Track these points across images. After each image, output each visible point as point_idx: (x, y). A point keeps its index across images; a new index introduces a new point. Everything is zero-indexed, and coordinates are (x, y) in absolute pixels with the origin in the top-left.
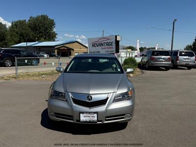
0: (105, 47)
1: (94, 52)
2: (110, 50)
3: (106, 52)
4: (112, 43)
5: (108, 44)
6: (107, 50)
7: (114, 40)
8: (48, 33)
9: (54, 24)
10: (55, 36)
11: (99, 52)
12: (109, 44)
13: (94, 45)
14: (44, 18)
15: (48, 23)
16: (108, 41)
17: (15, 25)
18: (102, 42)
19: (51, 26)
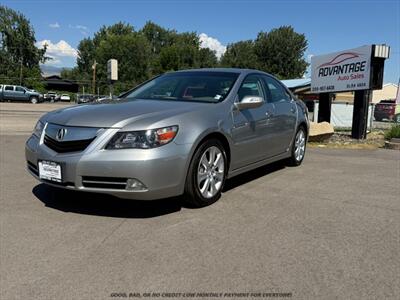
0: (348, 74)
1: (321, 88)
2: (357, 81)
3: (348, 86)
4: (362, 64)
5: (354, 68)
6: (350, 82)
7: (367, 58)
8: (289, 62)
9: (305, 45)
10: (305, 69)
11: (333, 87)
12: (356, 68)
13: (322, 73)
14: (286, 32)
15: (291, 43)
16: (355, 61)
17: (232, 51)
18: (341, 65)
19: (297, 49)
